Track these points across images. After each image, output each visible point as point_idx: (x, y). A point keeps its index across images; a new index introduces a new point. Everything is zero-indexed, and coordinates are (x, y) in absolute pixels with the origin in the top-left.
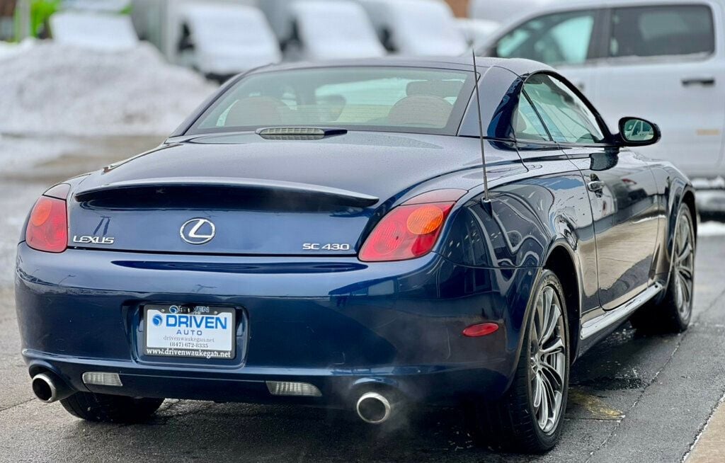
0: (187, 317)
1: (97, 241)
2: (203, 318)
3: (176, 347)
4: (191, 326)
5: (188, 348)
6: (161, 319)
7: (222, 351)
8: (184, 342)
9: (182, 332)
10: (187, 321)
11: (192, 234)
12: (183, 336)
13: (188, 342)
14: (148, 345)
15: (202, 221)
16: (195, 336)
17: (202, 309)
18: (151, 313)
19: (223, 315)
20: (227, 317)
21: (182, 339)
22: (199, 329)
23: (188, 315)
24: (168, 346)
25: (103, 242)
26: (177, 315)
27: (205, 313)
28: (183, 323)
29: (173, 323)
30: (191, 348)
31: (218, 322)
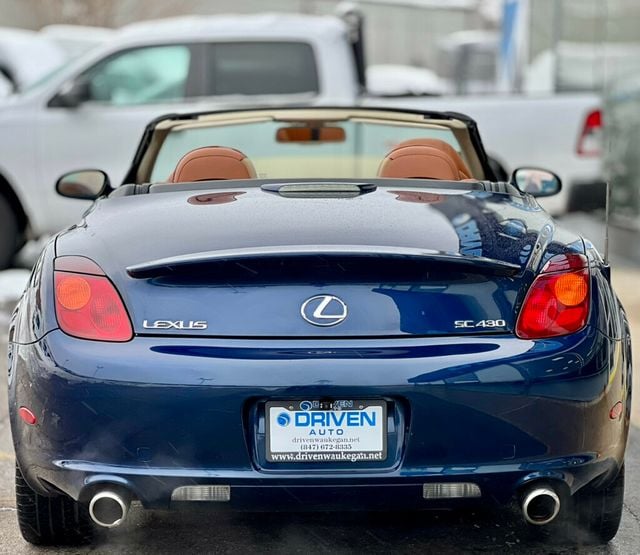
0: (322, 414)
1: (181, 326)
2: (344, 414)
3: (308, 450)
4: (328, 425)
5: (325, 450)
6: (288, 418)
7: (371, 452)
8: (320, 444)
9: (317, 433)
10: (323, 418)
11: (317, 314)
12: (318, 436)
13: (325, 443)
14: (272, 450)
15: (328, 299)
16: (334, 435)
17: (343, 403)
18: (275, 412)
19: (369, 410)
20: (377, 411)
21: (317, 440)
22: (339, 428)
23: (325, 412)
24: (299, 450)
25: (191, 327)
26: (310, 413)
27: (347, 409)
28: (318, 421)
29: (305, 421)
30: (328, 450)
31: (364, 419)
